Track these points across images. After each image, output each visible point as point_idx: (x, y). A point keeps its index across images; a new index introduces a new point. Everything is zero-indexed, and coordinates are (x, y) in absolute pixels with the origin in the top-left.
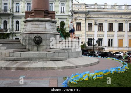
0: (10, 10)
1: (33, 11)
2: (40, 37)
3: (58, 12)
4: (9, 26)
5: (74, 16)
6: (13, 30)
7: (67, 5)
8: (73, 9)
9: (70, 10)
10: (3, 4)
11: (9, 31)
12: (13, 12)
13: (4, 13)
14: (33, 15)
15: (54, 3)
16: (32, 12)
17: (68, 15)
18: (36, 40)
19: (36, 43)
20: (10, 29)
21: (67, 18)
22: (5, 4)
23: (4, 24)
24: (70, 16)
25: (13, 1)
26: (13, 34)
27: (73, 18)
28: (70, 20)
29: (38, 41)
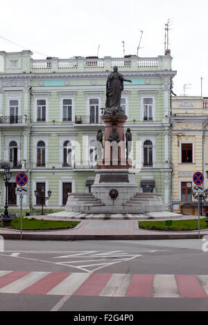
0: (26, 116)
2: (116, 191)
3: (137, 120)
4: (23, 155)
5: (174, 128)
6: (31, 163)
7: (158, 101)
8: (174, 112)
9: (166, 114)
10: (9, 102)
11: (23, 165)
12: (31, 121)
15: (126, 98)
17: (160, 125)
18: (111, 194)
19: (112, 197)
20: (25, 161)
21: (158, 133)
22: (14, 102)
23: (11, 149)
24: (167, 128)
25: (31, 94)
26: (31, 173)
27: (173, 132)
28: (166, 138)
29: (114, 195)
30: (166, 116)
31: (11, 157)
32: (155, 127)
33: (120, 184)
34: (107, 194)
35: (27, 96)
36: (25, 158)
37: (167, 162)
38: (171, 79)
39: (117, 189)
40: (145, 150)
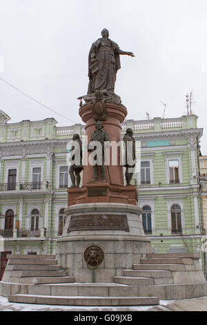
0: (48, 182)
1: (85, 189)
2: (98, 249)
3: (162, 182)
4: (44, 222)
5: (204, 190)
6: (52, 231)
7: (184, 162)
8: (202, 172)
9: (194, 174)
10: (32, 169)
11: (42, 233)
12: (53, 188)
13: (33, 191)
14: (85, 198)
15: (151, 161)
16: (83, 190)
17: (189, 189)
18: (89, 255)
19: (89, 263)
20: (45, 229)
21: (186, 196)
22: (36, 170)
23: (33, 218)
24: (195, 190)
25: (53, 161)
26: (51, 242)
27: (203, 194)
28: (196, 200)
29: (94, 259)
30: (194, 177)
31: (32, 226)
32: (183, 189)
33: (106, 234)
34: (80, 258)
35: (49, 162)
36: (46, 226)
37: (197, 227)
38: (197, 138)
39: (101, 245)
40: (173, 215)
